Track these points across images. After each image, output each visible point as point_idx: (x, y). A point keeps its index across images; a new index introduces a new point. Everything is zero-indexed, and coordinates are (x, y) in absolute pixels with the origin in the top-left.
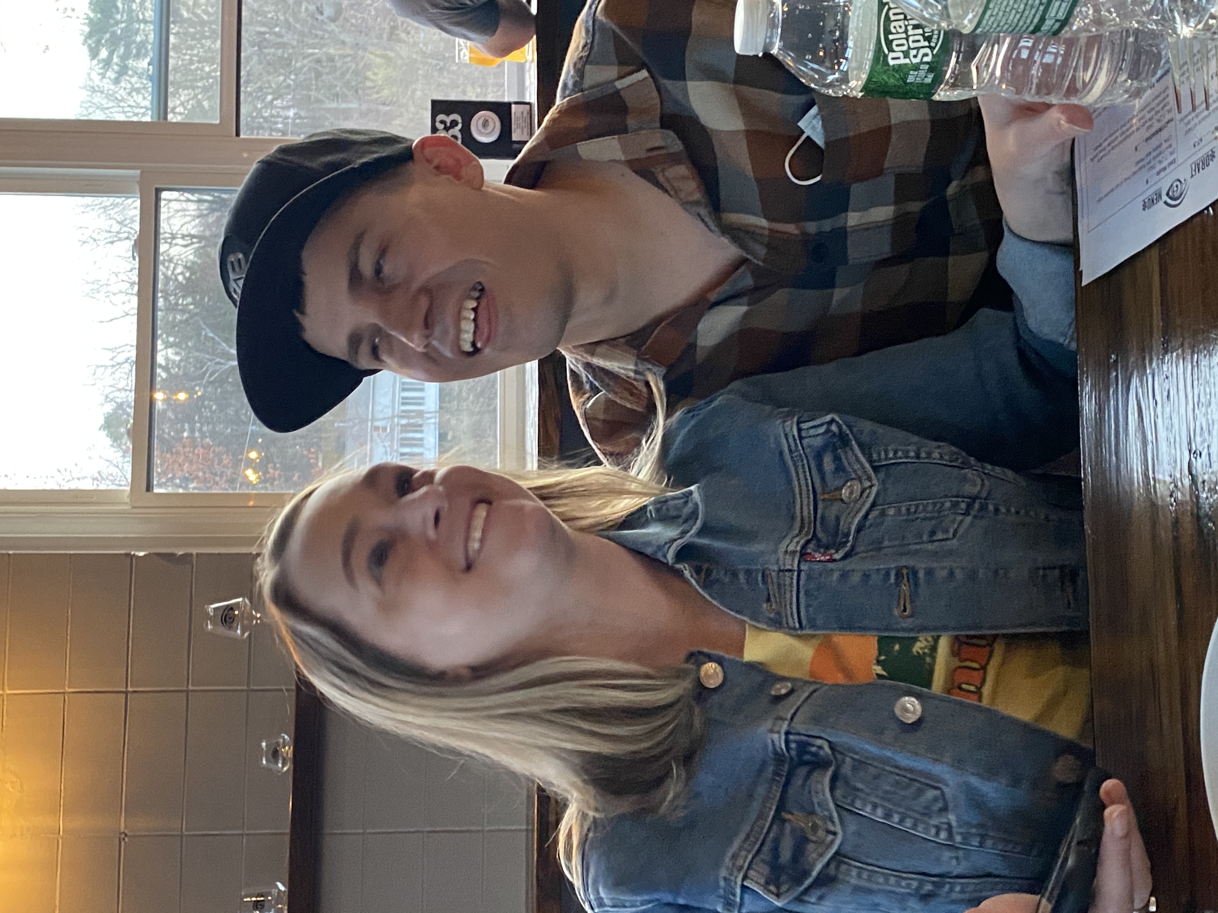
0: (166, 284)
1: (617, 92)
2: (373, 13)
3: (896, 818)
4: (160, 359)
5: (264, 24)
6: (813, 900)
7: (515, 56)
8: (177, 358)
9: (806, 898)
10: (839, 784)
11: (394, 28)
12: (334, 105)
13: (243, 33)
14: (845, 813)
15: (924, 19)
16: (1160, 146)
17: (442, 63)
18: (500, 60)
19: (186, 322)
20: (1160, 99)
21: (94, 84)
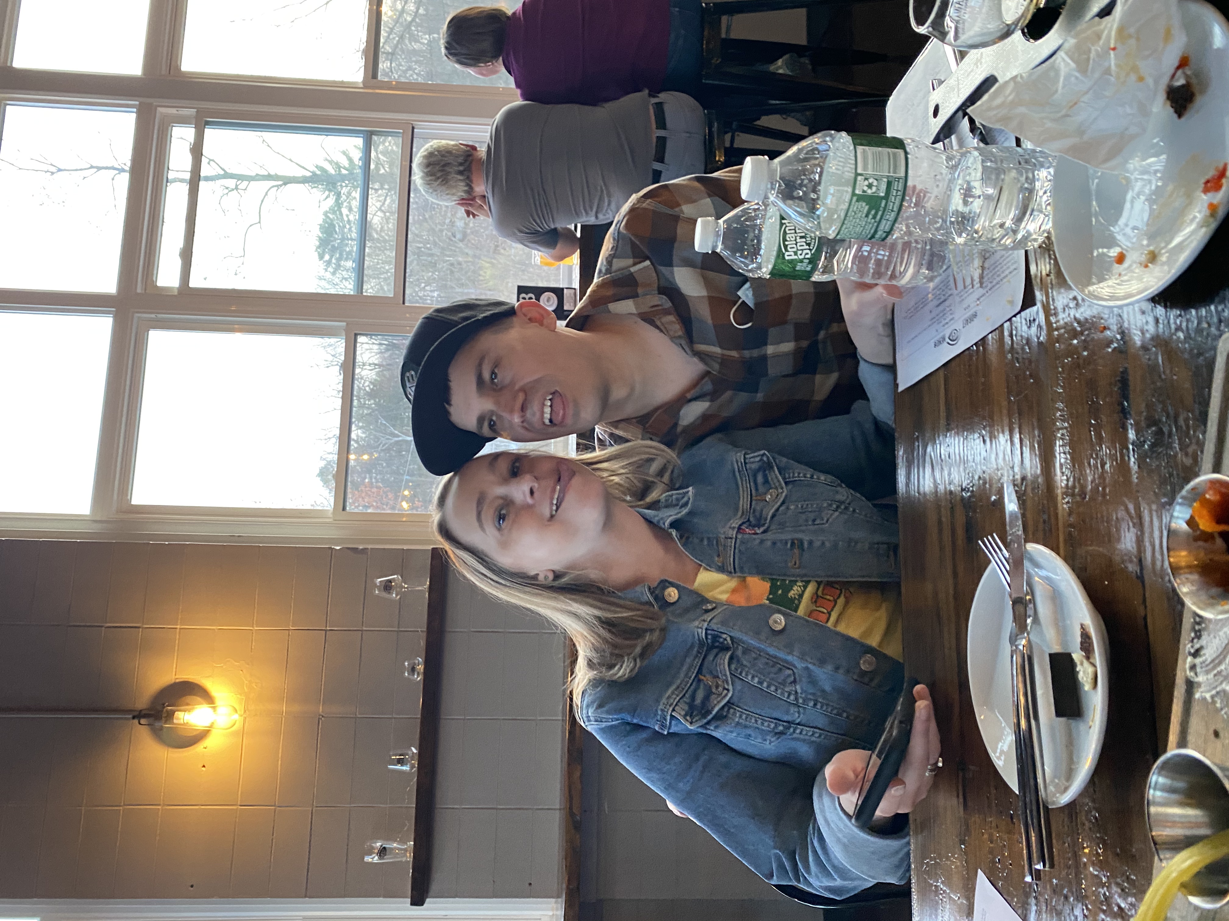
0: (359, 392)
1: (632, 274)
2: (485, 237)
3: (765, 684)
4: (353, 436)
5: (420, 242)
6: (712, 728)
7: (567, 261)
8: (364, 436)
9: (707, 725)
10: (734, 661)
11: (497, 246)
13: (409, 248)
14: (737, 680)
16: (945, 310)
17: (525, 267)
18: (558, 263)
19: (370, 414)
20: (945, 284)
21: (320, 275)
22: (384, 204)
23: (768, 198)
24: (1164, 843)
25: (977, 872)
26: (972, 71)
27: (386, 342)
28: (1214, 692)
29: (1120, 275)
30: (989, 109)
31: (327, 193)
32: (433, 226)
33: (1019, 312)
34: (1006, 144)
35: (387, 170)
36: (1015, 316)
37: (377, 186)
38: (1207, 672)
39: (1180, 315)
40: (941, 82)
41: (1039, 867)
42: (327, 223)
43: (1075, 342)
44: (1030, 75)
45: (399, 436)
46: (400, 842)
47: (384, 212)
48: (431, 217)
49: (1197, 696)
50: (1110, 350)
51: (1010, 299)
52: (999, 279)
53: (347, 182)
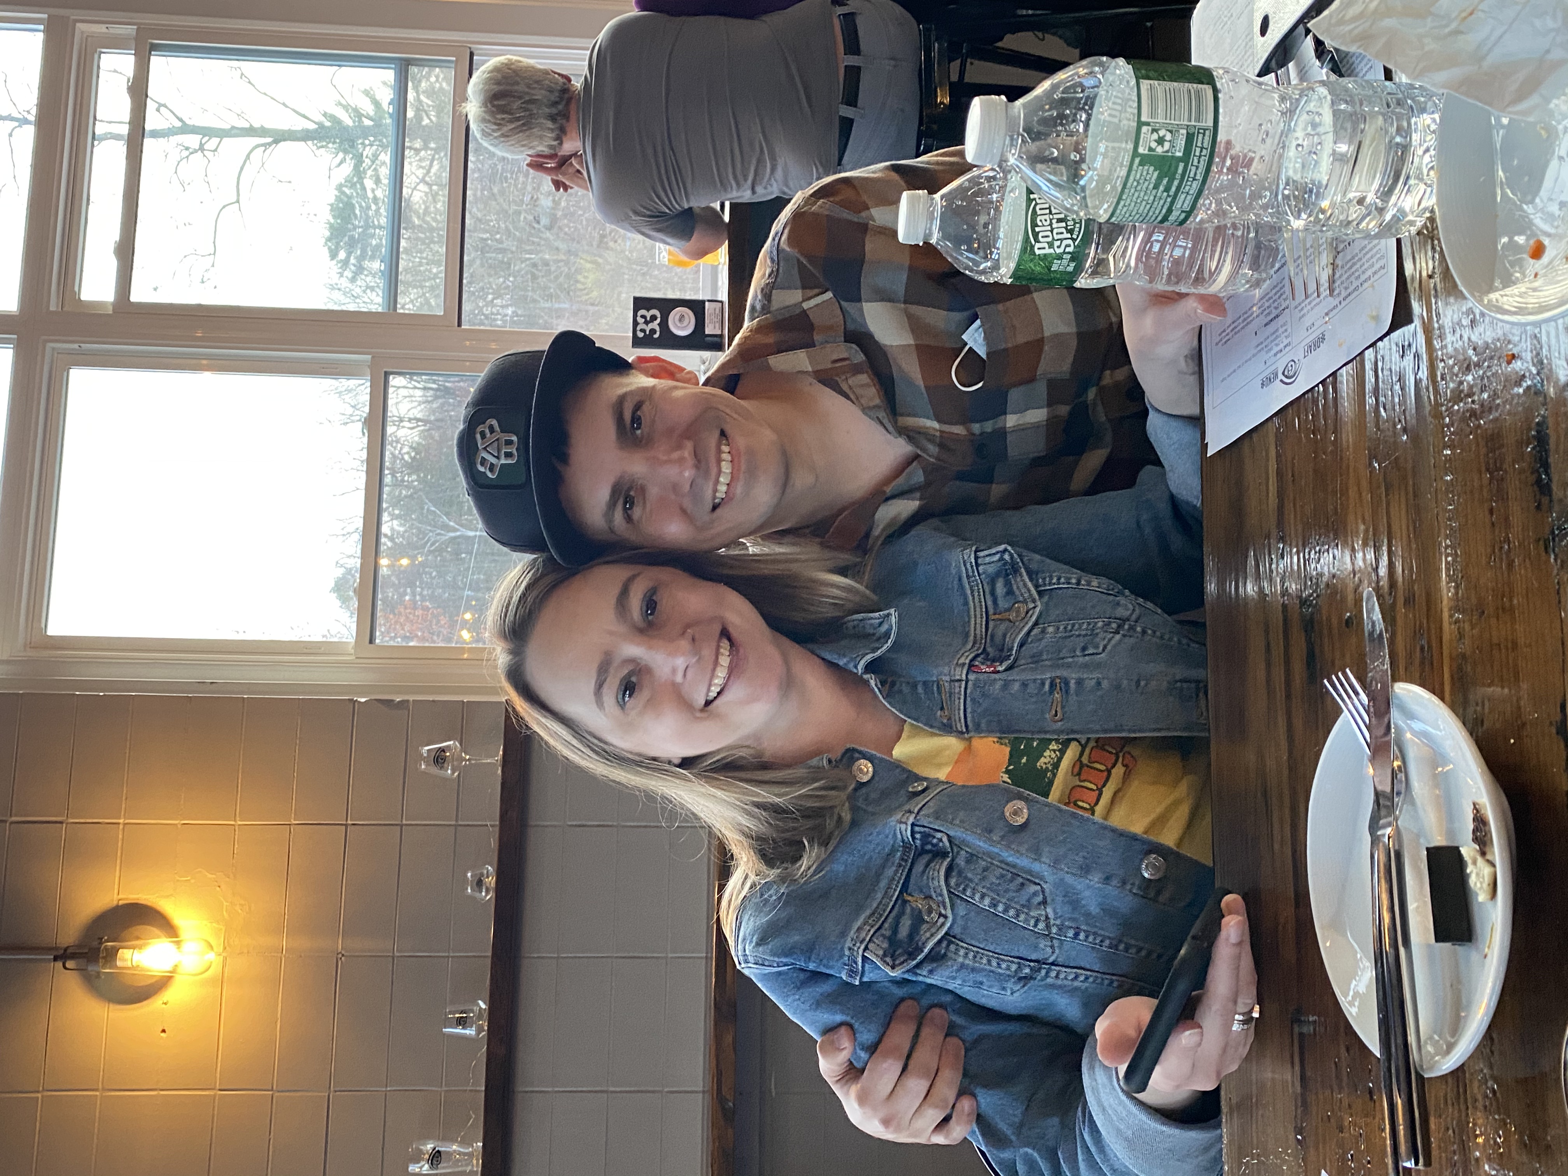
0: (393, 463)
1: (804, 312)
2: (584, 223)
4: (385, 529)
5: (487, 232)
6: (926, 970)
7: (709, 259)
8: (402, 529)
9: (920, 969)
10: (954, 873)
11: (603, 236)
12: (548, 305)
14: (958, 901)
15: (1067, 209)
16: (1277, 330)
17: (645, 269)
18: (696, 262)
19: (411, 497)
20: (1278, 287)
21: (333, 282)
22: (429, 172)
23: (1006, 161)
27: (434, 386)
30: (1341, 22)
31: (341, 155)
32: (505, 206)
33: (1387, 334)
34: (1369, 77)
35: (434, 119)
36: (1381, 339)
37: (418, 144)
41: (1409, 1164)
42: (341, 201)
43: (1469, 378)
45: (456, 530)
46: (462, 1143)
47: (430, 185)
48: (502, 192)
50: (1520, 390)
51: (1374, 313)
52: (1358, 283)
53: (372, 139)
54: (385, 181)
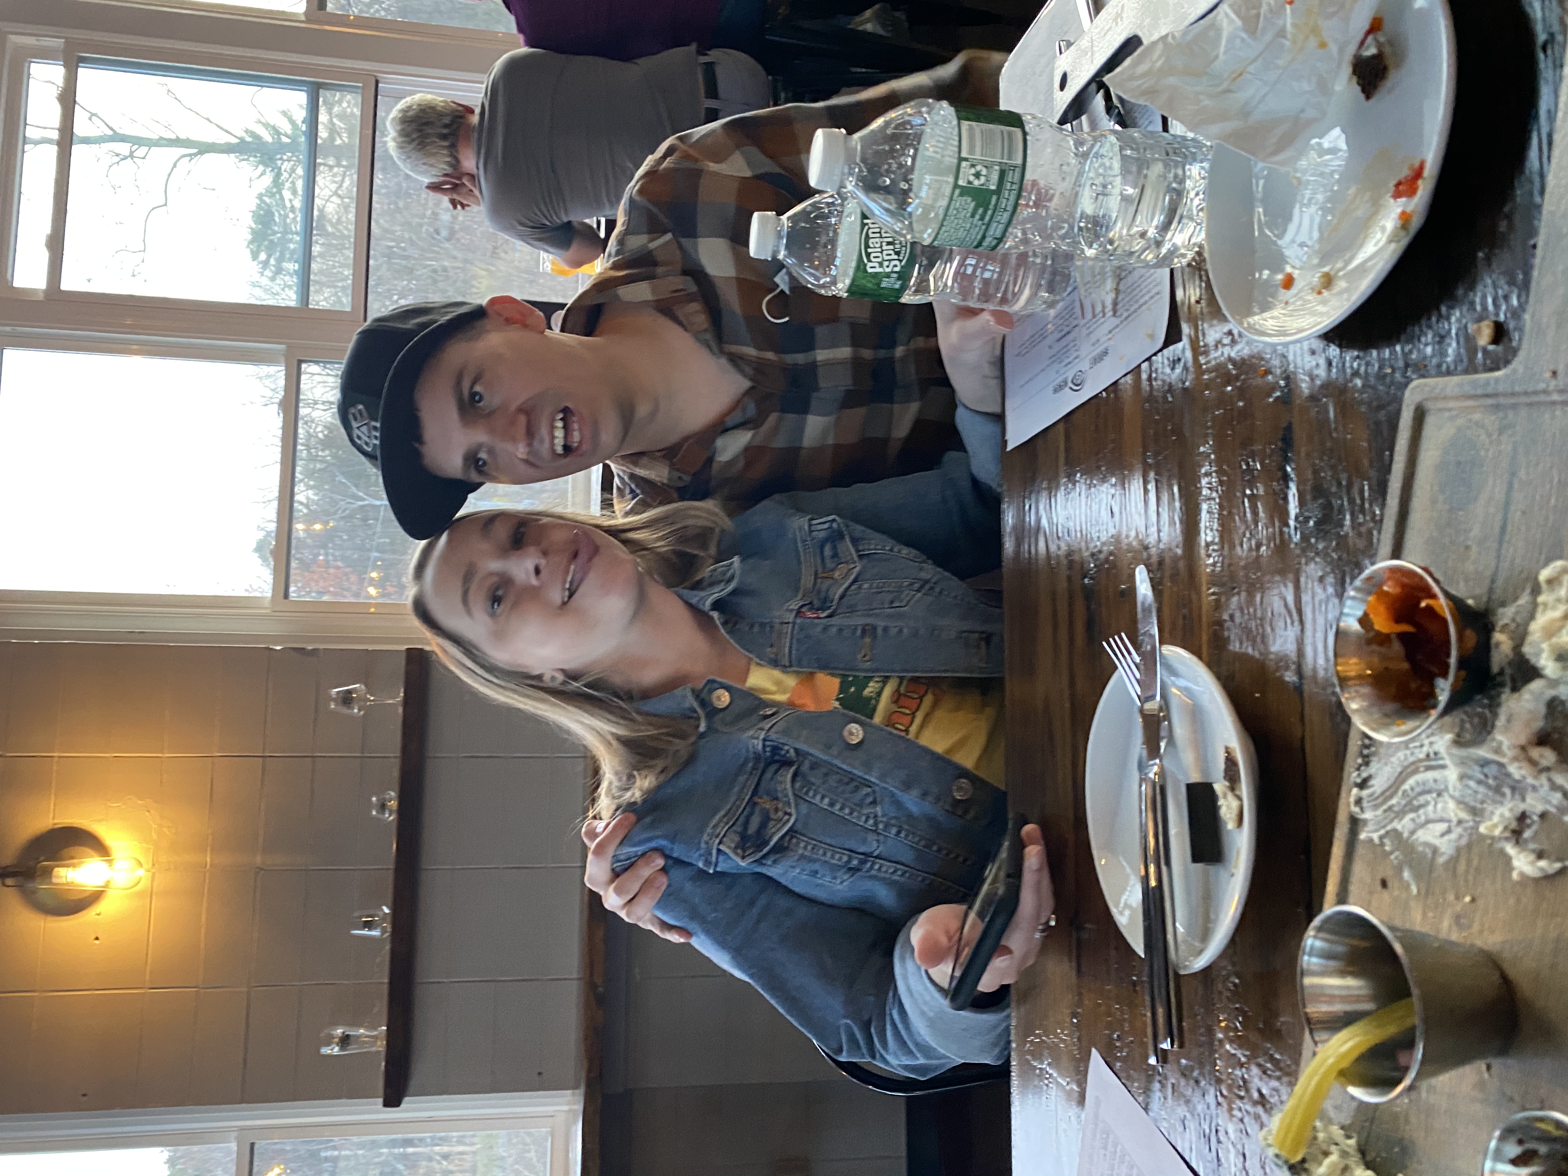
0: (306, 440)
1: (650, 252)
2: (479, 235)
3: (837, 806)
4: (300, 498)
5: (392, 240)
6: (769, 862)
8: (316, 498)
9: (764, 862)
10: (798, 779)
11: (495, 248)
14: (800, 800)
15: (896, 232)
16: (1068, 345)
17: (532, 277)
18: (575, 272)
19: (324, 470)
20: (1069, 310)
21: (254, 280)
22: (340, 186)
23: (845, 187)
24: (1319, 1022)
25: (1090, 1051)
26: (1110, 29)
28: (1382, 832)
29: (1287, 303)
30: (1132, 78)
31: (261, 168)
32: (409, 219)
33: (1161, 350)
34: (1150, 128)
35: (346, 140)
36: (1155, 354)
37: (331, 161)
38: (1376, 807)
39: (1358, 357)
40: (1069, 44)
41: (1166, 1045)
42: (262, 209)
43: (1229, 388)
44: (1185, 33)
45: (363, 500)
46: (367, 1028)
47: (341, 198)
48: (406, 206)
49: (1363, 836)
50: (1271, 400)
51: (1150, 332)
52: (1136, 306)
53: (290, 154)
54: (300, 192)
